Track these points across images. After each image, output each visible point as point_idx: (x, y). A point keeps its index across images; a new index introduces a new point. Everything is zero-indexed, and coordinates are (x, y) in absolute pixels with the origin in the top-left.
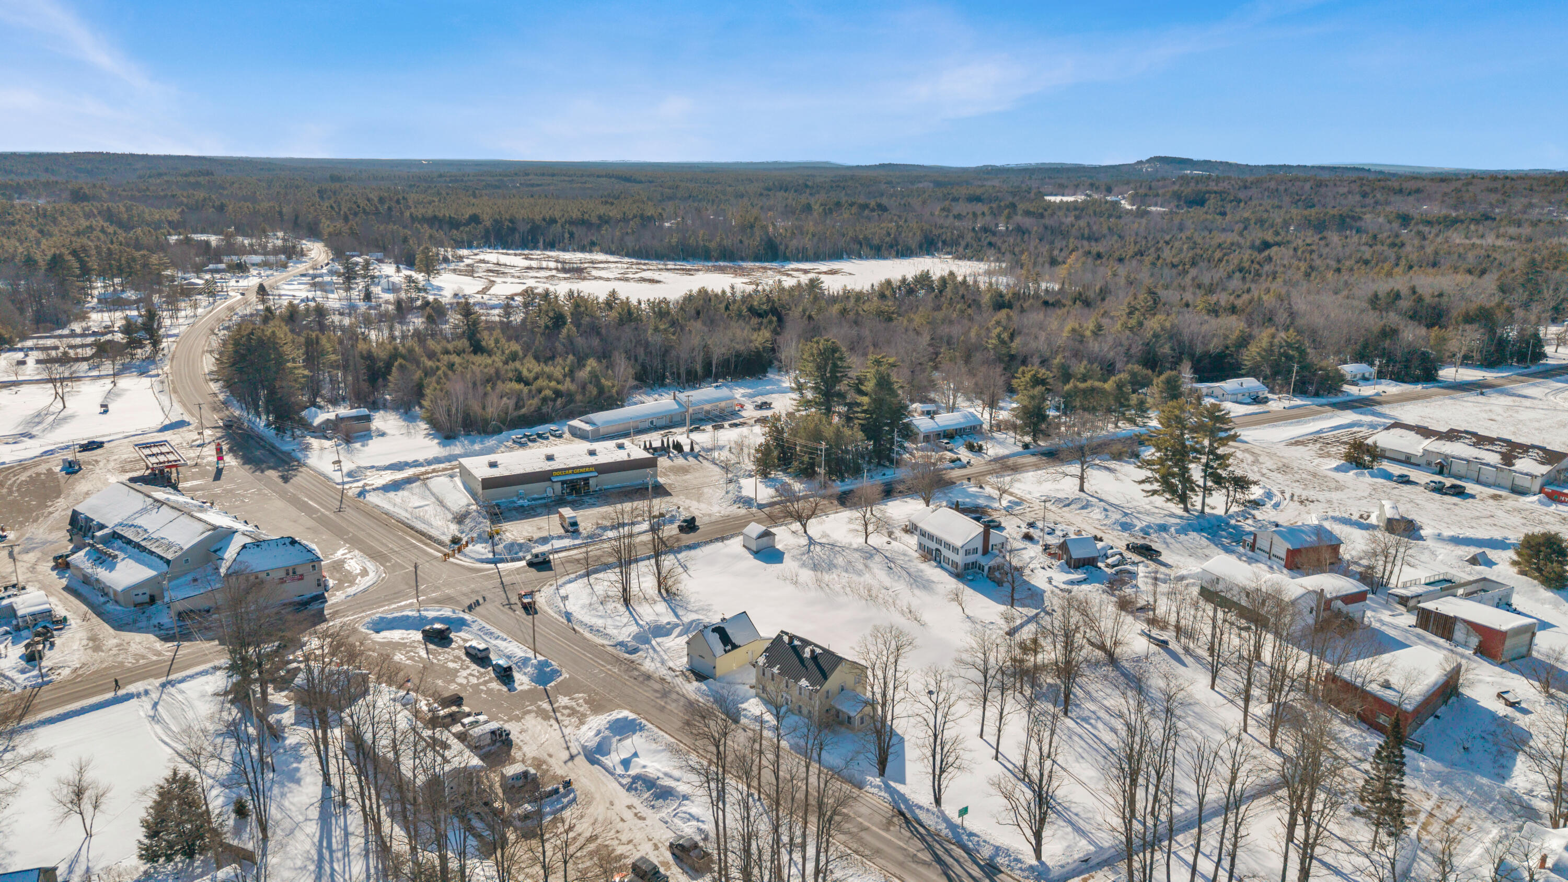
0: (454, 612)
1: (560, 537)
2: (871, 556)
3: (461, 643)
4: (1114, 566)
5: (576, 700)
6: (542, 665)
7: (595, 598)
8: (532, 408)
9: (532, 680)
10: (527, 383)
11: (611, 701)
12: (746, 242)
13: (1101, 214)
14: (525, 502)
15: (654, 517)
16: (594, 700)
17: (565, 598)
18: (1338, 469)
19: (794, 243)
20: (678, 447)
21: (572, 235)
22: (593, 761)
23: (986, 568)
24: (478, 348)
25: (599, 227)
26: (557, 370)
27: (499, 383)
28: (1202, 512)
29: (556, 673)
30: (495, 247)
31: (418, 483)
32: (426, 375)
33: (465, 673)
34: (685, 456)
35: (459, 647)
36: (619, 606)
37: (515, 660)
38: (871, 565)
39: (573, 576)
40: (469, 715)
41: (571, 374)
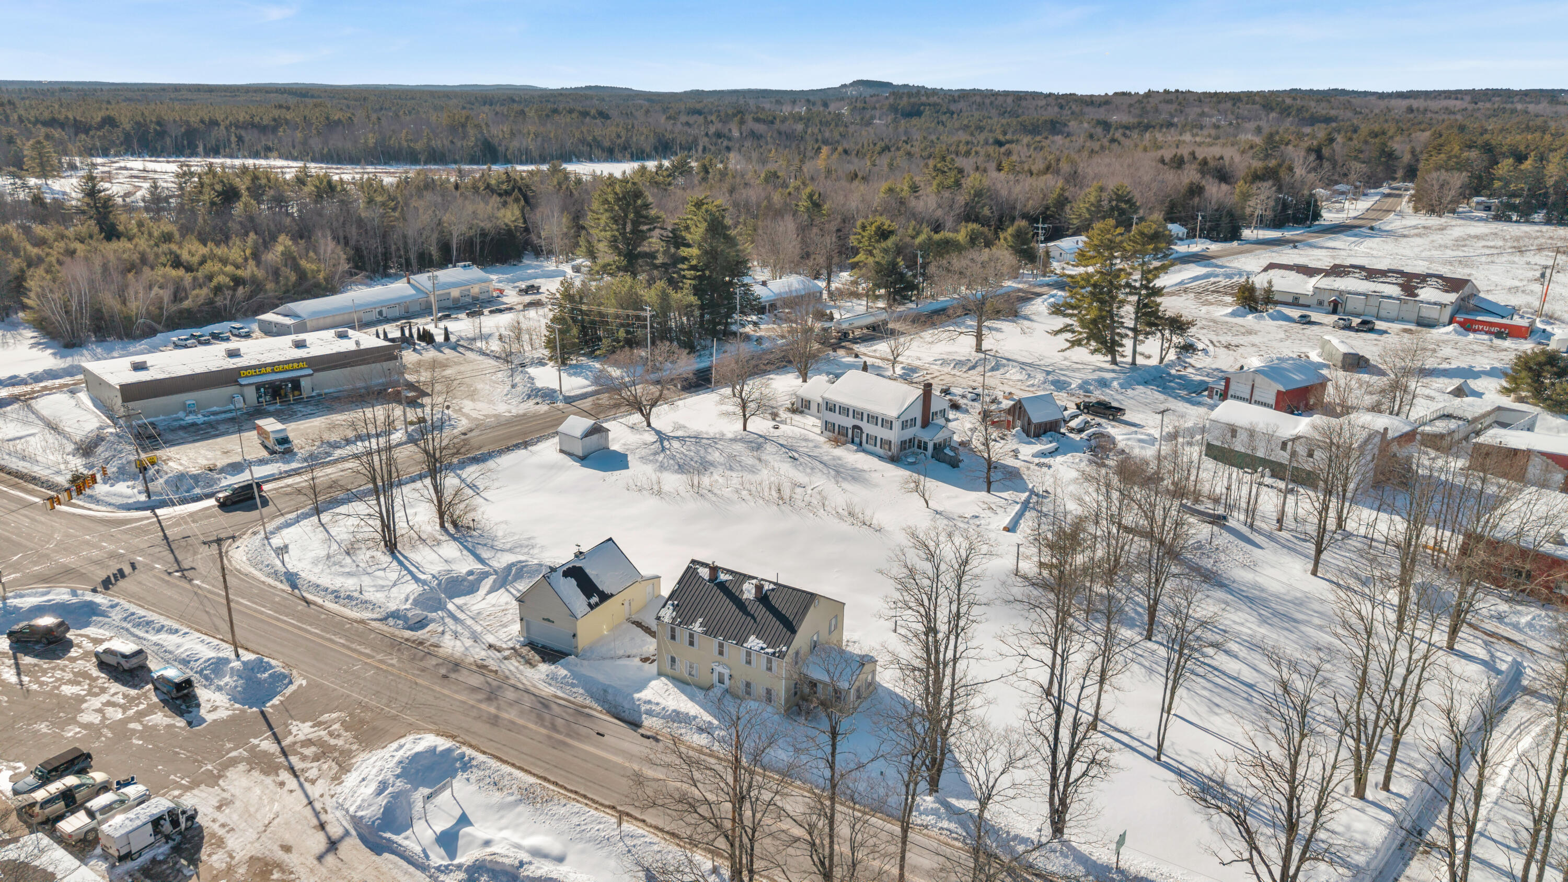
0: (74, 593)
1: (262, 462)
2: (759, 447)
3: (89, 646)
4: (1080, 431)
5: (326, 725)
6: (250, 671)
7: (335, 546)
8: (201, 300)
9: (234, 699)
10: (189, 269)
11: (394, 718)
12: (459, 144)
13: (828, 124)
14: (200, 419)
15: (412, 423)
16: (362, 722)
17: (282, 550)
18: (1233, 314)
19: (515, 144)
20: (427, 337)
21: (240, 139)
22: (378, 846)
23: (930, 446)
24: (111, 233)
25: (274, 130)
26: (235, 252)
27: (146, 269)
28: (1134, 363)
29: (281, 680)
30: (140, 155)
31: (16, 406)
32: (29, 265)
33: (96, 702)
34: (438, 348)
35: (86, 655)
36: (378, 555)
37: (196, 665)
38: (764, 457)
39: (293, 515)
40: (104, 788)
41: (256, 256)
